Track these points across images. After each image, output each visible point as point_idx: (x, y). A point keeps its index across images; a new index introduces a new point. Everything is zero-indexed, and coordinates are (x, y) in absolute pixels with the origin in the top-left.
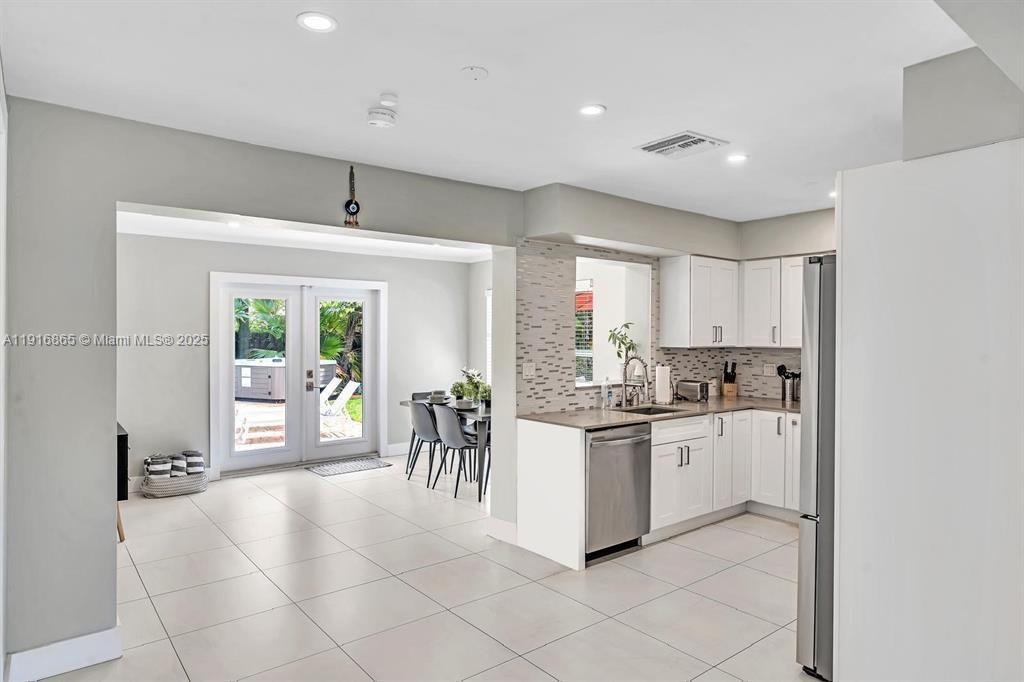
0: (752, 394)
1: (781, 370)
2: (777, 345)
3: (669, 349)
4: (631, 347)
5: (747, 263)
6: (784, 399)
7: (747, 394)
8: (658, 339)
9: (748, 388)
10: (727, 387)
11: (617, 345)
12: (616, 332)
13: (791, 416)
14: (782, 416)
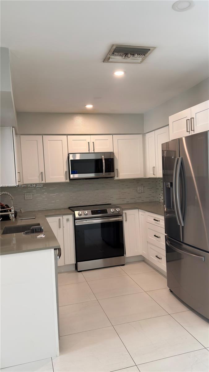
13: (65, 217)
14: (61, 218)
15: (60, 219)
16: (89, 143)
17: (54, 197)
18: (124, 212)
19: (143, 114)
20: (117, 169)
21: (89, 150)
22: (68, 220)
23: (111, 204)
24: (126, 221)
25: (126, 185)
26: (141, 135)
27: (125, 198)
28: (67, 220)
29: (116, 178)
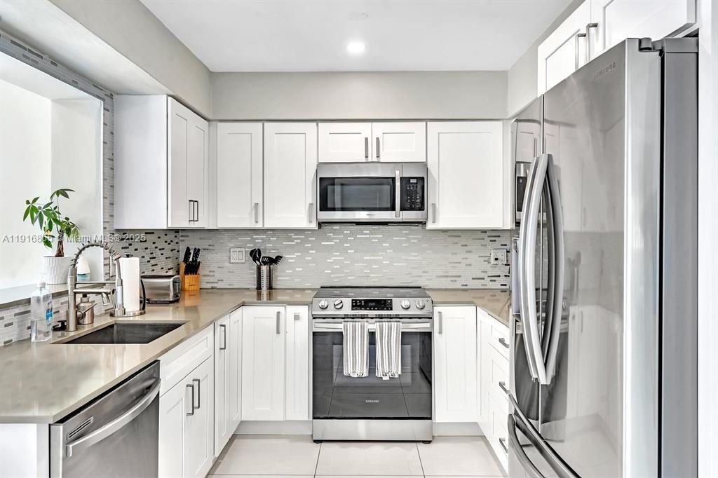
0: (214, 285)
1: (255, 255)
2: (259, 226)
3: (124, 232)
4: (68, 229)
5: (220, 124)
6: (259, 288)
7: (209, 286)
8: (112, 216)
9: (212, 279)
10: (189, 279)
11: (45, 225)
12: (36, 205)
13: (292, 310)
14: (281, 309)
15: (278, 313)
16: (366, 139)
17: (293, 261)
18: (437, 309)
19: (507, 71)
20: (434, 205)
21: (367, 157)
22: (297, 317)
23: (420, 287)
24: (440, 332)
25: (462, 245)
26: (500, 123)
27: (460, 276)
28: (295, 316)
29: (430, 226)
